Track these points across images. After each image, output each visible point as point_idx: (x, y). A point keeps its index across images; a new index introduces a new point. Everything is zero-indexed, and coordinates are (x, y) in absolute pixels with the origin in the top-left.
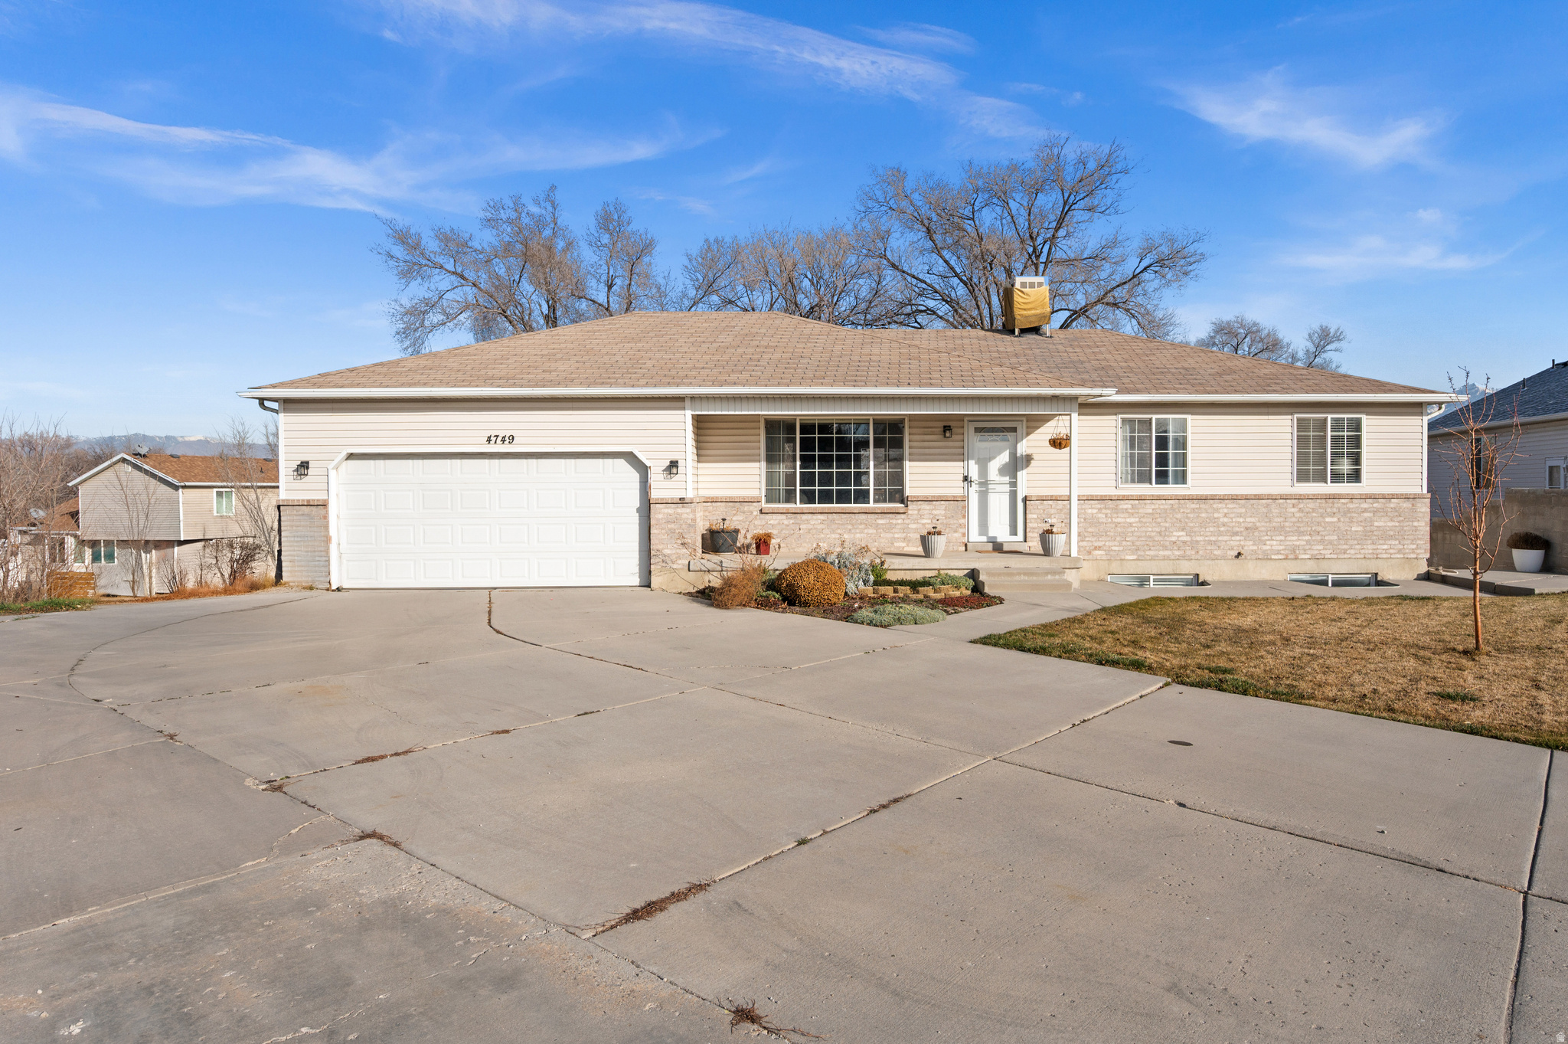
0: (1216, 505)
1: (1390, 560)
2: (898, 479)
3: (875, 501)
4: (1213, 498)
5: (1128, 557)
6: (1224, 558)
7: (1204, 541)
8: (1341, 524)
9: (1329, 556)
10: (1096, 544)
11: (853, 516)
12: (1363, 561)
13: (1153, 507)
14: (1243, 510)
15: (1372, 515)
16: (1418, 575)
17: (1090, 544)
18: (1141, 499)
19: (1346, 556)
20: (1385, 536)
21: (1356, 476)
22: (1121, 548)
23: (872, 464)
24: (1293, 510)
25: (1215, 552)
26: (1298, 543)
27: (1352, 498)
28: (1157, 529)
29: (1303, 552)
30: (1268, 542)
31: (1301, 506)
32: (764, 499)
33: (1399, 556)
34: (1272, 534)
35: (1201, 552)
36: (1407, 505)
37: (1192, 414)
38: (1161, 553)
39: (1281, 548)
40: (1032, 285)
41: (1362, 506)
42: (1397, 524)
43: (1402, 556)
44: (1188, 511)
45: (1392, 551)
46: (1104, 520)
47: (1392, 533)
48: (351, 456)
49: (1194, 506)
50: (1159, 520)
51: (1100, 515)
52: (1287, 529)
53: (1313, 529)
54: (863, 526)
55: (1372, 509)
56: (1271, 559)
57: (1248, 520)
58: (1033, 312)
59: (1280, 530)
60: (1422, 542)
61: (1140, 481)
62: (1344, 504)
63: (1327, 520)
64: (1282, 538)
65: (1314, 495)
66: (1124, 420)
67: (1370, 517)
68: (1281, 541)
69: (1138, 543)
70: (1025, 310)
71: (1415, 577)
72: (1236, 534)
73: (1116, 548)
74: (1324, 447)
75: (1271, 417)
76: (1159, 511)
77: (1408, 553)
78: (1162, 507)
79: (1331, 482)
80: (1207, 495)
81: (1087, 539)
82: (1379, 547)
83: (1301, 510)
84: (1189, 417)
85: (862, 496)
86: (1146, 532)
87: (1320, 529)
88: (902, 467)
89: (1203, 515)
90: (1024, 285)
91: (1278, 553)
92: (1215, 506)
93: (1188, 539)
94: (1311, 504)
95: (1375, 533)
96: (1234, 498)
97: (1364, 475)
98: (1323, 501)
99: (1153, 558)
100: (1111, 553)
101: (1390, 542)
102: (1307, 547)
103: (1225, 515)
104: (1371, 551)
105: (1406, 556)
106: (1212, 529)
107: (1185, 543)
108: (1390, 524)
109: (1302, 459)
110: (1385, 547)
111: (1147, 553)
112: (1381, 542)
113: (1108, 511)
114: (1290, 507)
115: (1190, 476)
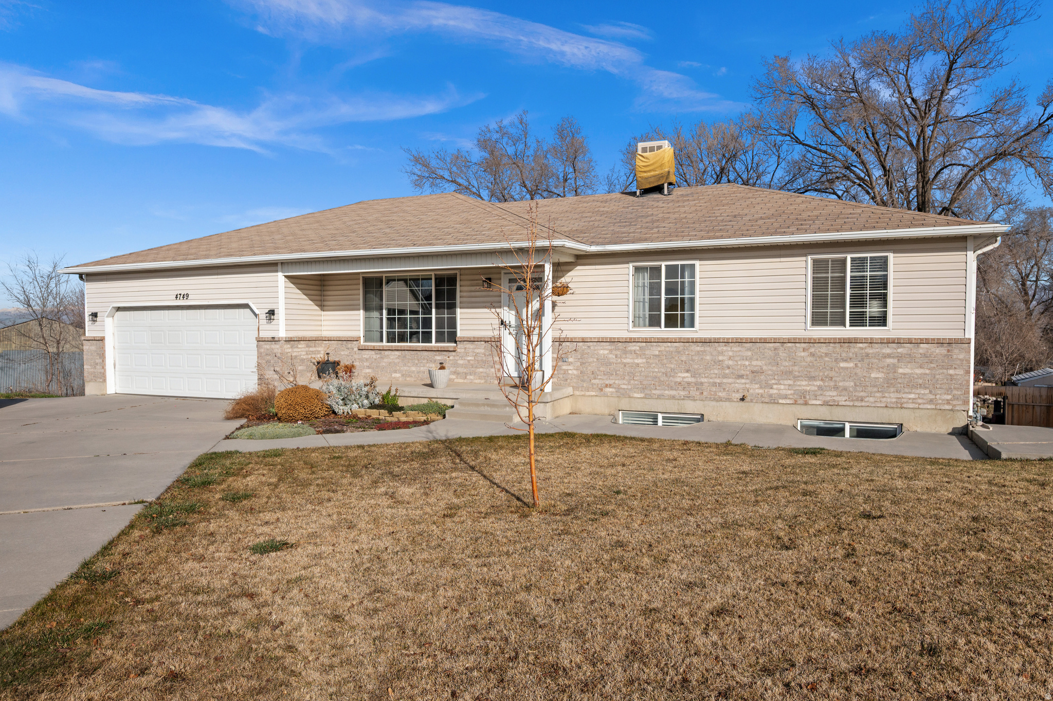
0: (721, 347)
1: (918, 411)
2: (453, 323)
3: (437, 341)
4: (717, 341)
5: (636, 395)
6: (729, 400)
7: (709, 383)
8: (858, 371)
9: (844, 403)
10: (607, 382)
11: (419, 353)
12: (885, 410)
13: (659, 349)
14: (749, 353)
15: (896, 361)
16: (954, 429)
17: (601, 382)
18: (647, 341)
19: (863, 404)
20: (911, 383)
21: (882, 320)
22: (629, 387)
23: (434, 311)
24: (803, 354)
25: (720, 394)
26: (808, 388)
27: (871, 342)
28: (663, 370)
29: (814, 398)
30: (775, 386)
31: (812, 350)
32: (362, 339)
33: (929, 407)
34: (780, 378)
35: (705, 393)
36: (941, 351)
37: (701, 259)
38: (667, 392)
39: (789, 392)
40: (652, 149)
41: (884, 351)
42: (927, 372)
43: (933, 407)
44: (693, 353)
45: (920, 401)
46: (614, 361)
47: (920, 381)
48: (119, 309)
49: (698, 348)
50: (665, 361)
51: (611, 356)
52: (797, 373)
53: (826, 374)
54: (425, 361)
55: (897, 355)
56: (778, 403)
57: (754, 363)
58: (652, 173)
59: (788, 374)
60: (959, 393)
61: (651, 325)
62: (862, 349)
63: (842, 365)
64: (790, 382)
65: (825, 339)
66: (637, 269)
67: (894, 364)
68: (790, 385)
69: (645, 382)
70: (645, 172)
71: (950, 430)
72: (741, 377)
73: (625, 387)
74: (843, 289)
75: (782, 259)
76: (665, 353)
77: (940, 404)
78: (667, 349)
79: (851, 326)
80: (710, 339)
81: (599, 377)
82: (904, 396)
83: (812, 355)
84: (697, 263)
85: (427, 338)
86: (653, 372)
87: (832, 374)
88: (455, 313)
89: (708, 358)
90: (644, 150)
91: (786, 397)
92: (719, 349)
93: (693, 380)
94: (824, 349)
95: (899, 380)
96: (739, 342)
97: (890, 318)
98: (837, 345)
99: (659, 397)
100: (621, 390)
101: (918, 391)
102: (819, 393)
103: (730, 358)
104: (894, 400)
105: (938, 407)
106: (716, 371)
107: (689, 383)
108: (919, 371)
109: (818, 301)
110: (912, 396)
111: (654, 392)
112: (906, 390)
113: (618, 353)
114: (801, 353)
115: (697, 320)
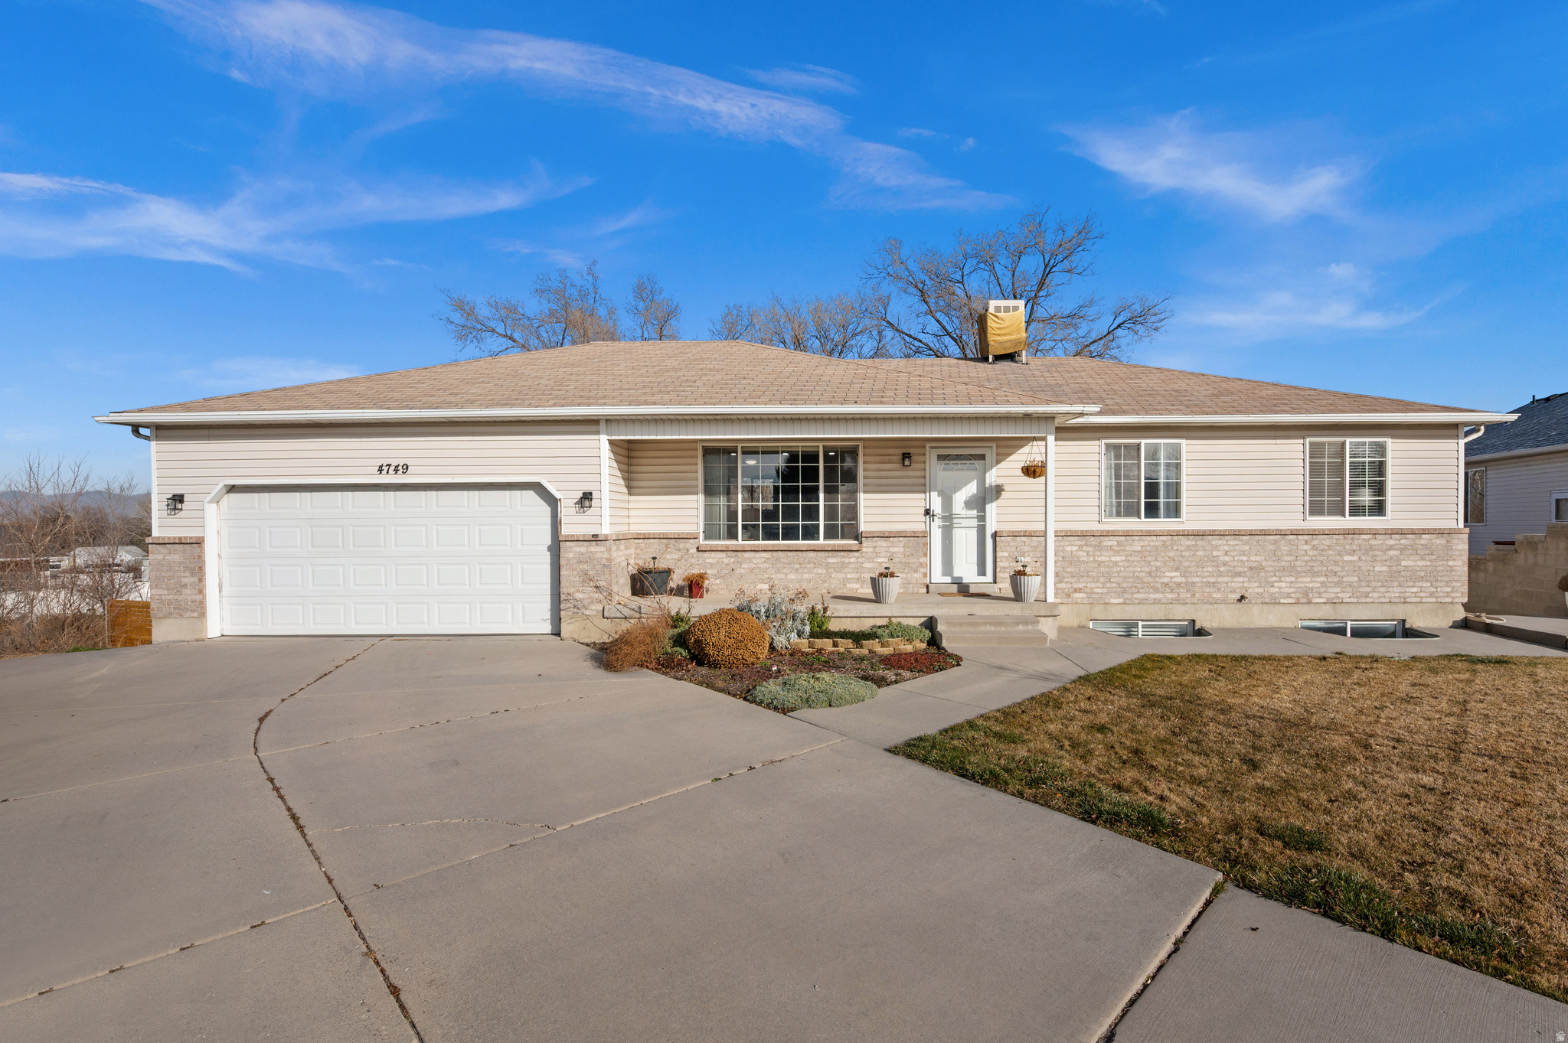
0: (1216, 541)
1: (1420, 605)
2: (852, 512)
3: (826, 537)
4: (1212, 533)
5: (1113, 601)
6: (1224, 602)
7: (1202, 582)
8: (1362, 564)
9: (1348, 600)
10: (1076, 586)
11: (800, 554)
12: (1389, 606)
13: (1142, 544)
14: (1247, 548)
15: (1399, 552)
16: (1454, 622)
17: (1069, 585)
18: (1128, 534)
19: (1368, 600)
20: (1414, 577)
21: (1379, 508)
22: (1105, 591)
23: (822, 496)
24: (1305, 547)
25: (1214, 595)
26: (1311, 585)
27: (1375, 533)
28: (1147, 569)
29: (1317, 595)
30: (1276, 584)
31: (1315, 542)
32: (702, 536)
33: (1430, 600)
34: (1281, 574)
35: (1197, 595)
36: (1440, 541)
37: (1187, 438)
38: (1151, 596)
39: (1292, 590)
40: (1007, 309)
41: (1387, 542)
42: (1429, 563)
43: (1435, 600)
44: (1183, 549)
45: (1422, 595)
46: (1085, 559)
47: (1422, 574)
48: (232, 489)
49: (1189, 543)
50: (1149, 559)
51: (1080, 553)
52: (1299, 569)
53: (1329, 569)
54: (812, 565)
55: (1399, 546)
56: (1280, 603)
57: (1253, 558)
58: (1008, 337)
59: (1291, 570)
60: (1459, 585)
61: (1128, 514)
62: (1366, 540)
63: (1346, 558)
64: (1293, 579)
65: (1330, 530)
66: (1108, 446)
67: (1397, 556)
68: (1291, 582)
69: (1124, 585)
70: (999, 335)
71: (1451, 624)
72: (1239, 574)
73: (1099, 591)
74: (1342, 476)
75: (1278, 441)
76: (1148, 549)
77: (1441, 597)
78: (1152, 544)
79: (1350, 515)
80: (1204, 531)
81: (1066, 580)
82: (1407, 590)
83: (1314, 548)
84: (1183, 442)
85: (811, 533)
86: (1134, 572)
87: (1337, 569)
88: (856, 500)
89: (1200, 553)
90: (998, 309)
91: (1288, 596)
92: (1214, 543)
93: (1183, 580)
94: (1327, 541)
95: (1403, 574)
96: (1237, 534)
97: (1389, 507)
98: (1341, 537)
99: (1141, 602)
100: (1094, 596)
101: (1420, 584)
102: (1322, 590)
103: (1226, 553)
104: (1397, 595)
105: (1439, 600)
106: (1210, 569)
107: (1179, 584)
108: (1421, 563)
109: (1315, 489)
110: (1415, 590)
111: (1135, 596)
112: (1410, 584)
113: (1091, 549)
114: (1303, 545)
115: (1184, 509)
